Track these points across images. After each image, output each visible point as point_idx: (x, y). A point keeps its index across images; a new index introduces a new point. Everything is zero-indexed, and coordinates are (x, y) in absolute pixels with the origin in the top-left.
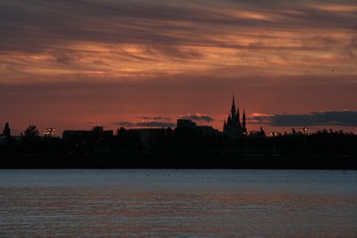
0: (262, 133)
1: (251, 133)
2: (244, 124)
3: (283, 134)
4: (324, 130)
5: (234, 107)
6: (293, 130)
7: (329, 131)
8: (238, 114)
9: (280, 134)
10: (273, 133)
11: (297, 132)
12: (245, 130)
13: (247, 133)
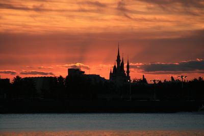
0: (144, 80)
1: (134, 81)
2: (128, 72)
3: (163, 81)
4: (200, 78)
5: (118, 57)
6: (172, 78)
8: (123, 64)
9: (160, 81)
10: (154, 81)
11: (175, 80)
12: (129, 78)
13: (130, 81)
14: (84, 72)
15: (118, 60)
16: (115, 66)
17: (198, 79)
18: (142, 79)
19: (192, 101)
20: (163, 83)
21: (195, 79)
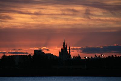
1: (73, 57)
2: (70, 52)
3: (90, 58)
4: (112, 56)
5: (64, 43)
6: (96, 55)
7: (115, 56)
8: (67, 47)
10: (85, 57)
11: (98, 57)
12: (70, 55)
13: (71, 57)
14: (44, 52)
15: (64, 45)
16: (62, 49)
17: (111, 56)
18: (78, 56)
19: (107, 69)
20: (91, 59)
21: (110, 57)
